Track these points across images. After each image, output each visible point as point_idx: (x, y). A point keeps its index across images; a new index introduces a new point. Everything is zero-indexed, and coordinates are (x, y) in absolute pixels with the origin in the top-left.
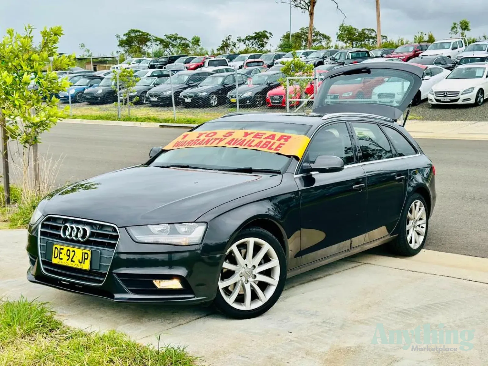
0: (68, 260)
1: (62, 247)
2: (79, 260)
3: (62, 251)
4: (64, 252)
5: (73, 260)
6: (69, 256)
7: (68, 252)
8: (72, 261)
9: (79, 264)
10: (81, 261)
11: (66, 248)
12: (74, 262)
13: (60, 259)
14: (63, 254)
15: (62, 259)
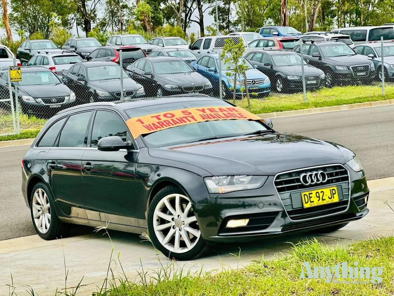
0: (319, 200)
1: (310, 192)
2: (329, 197)
3: (311, 195)
4: (314, 195)
5: (323, 198)
6: (319, 197)
7: (317, 194)
8: (323, 200)
9: (330, 200)
10: (330, 197)
11: (314, 192)
12: (325, 200)
13: (311, 202)
14: (313, 197)
15: (313, 202)
